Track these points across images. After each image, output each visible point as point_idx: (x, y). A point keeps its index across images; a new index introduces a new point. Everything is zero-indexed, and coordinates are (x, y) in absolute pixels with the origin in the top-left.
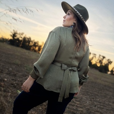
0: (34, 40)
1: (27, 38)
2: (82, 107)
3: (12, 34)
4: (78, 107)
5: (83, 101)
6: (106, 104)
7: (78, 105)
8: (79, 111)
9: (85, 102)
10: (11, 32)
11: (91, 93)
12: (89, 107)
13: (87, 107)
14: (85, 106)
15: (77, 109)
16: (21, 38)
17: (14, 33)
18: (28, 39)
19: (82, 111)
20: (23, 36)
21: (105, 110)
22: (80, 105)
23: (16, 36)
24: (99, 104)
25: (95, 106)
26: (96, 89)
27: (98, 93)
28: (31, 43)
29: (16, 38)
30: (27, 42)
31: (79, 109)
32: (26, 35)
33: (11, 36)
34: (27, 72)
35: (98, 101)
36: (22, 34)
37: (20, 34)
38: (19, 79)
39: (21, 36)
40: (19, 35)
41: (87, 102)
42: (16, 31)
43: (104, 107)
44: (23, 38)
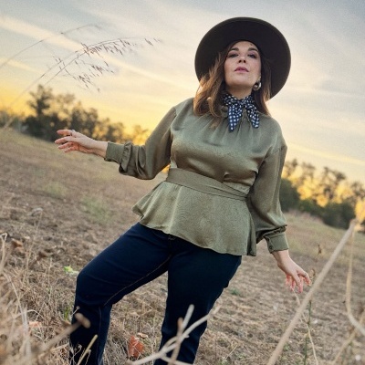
0: (108, 120)
1: (85, 113)
3: (34, 100)
10: (32, 94)
16: (66, 111)
17: (39, 97)
18: (88, 115)
20: (70, 108)
23: (48, 107)
28: (97, 129)
29: (46, 112)
30: (84, 128)
32: (80, 103)
33: (32, 106)
34: (89, 221)
36: (69, 99)
37: (62, 100)
38: (66, 239)
39: (66, 106)
40: (59, 101)
42: (47, 91)
44: (71, 112)
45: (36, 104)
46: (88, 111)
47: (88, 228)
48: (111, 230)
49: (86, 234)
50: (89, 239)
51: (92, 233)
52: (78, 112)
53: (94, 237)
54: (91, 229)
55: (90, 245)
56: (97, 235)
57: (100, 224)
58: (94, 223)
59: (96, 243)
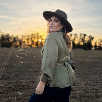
0: (13, 36)
1: (5, 35)
2: (79, 89)
4: (76, 91)
5: (78, 84)
6: (99, 80)
7: (75, 89)
8: (78, 93)
9: (80, 84)
11: (82, 74)
12: (85, 88)
13: (83, 89)
14: (81, 88)
15: (75, 93)
18: (6, 36)
19: (80, 93)
21: (99, 86)
22: (77, 89)
24: (92, 83)
25: (90, 85)
26: (86, 68)
27: (89, 71)
28: (10, 39)
30: (6, 40)
31: (77, 92)
32: (3, 33)
34: (18, 72)
35: (91, 80)
38: (14, 81)
41: (82, 84)
43: (97, 83)
46: (6, 35)
47: (19, 75)
48: (26, 73)
49: (19, 77)
50: (21, 79)
51: (20, 76)
53: (22, 78)
54: (20, 75)
56: (23, 76)
57: (22, 72)
58: (20, 72)
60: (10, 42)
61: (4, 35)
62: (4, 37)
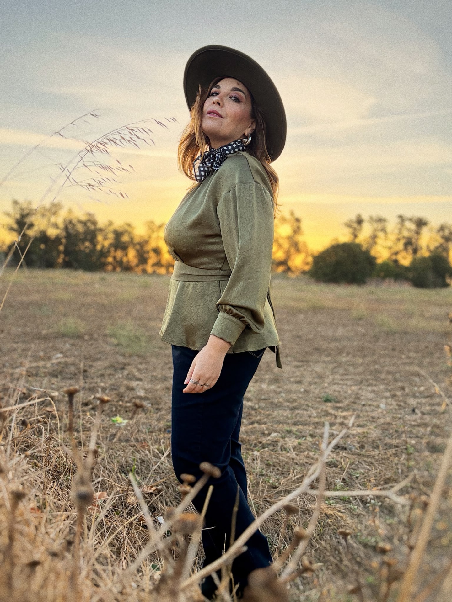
0: (111, 223)
1: (80, 222)
3: (11, 221)
10: (8, 215)
16: (55, 226)
17: (18, 216)
18: (84, 223)
20: (60, 220)
23: (31, 226)
28: (100, 238)
29: (31, 233)
30: (83, 241)
32: (70, 211)
33: (11, 229)
34: (123, 355)
36: (55, 209)
37: (47, 213)
39: (53, 219)
40: (43, 215)
42: (25, 205)
44: (61, 225)
45: (15, 226)
46: (83, 218)
47: (125, 364)
48: (154, 360)
49: (126, 372)
50: (131, 377)
51: (131, 369)
52: (70, 222)
53: (137, 374)
54: (129, 364)
55: (134, 384)
56: (139, 370)
57: (139, 356)
58: (130, 356)
59: (140, 380)
60: (99, 247)
61: (74, 221)
62: (74, 225)
